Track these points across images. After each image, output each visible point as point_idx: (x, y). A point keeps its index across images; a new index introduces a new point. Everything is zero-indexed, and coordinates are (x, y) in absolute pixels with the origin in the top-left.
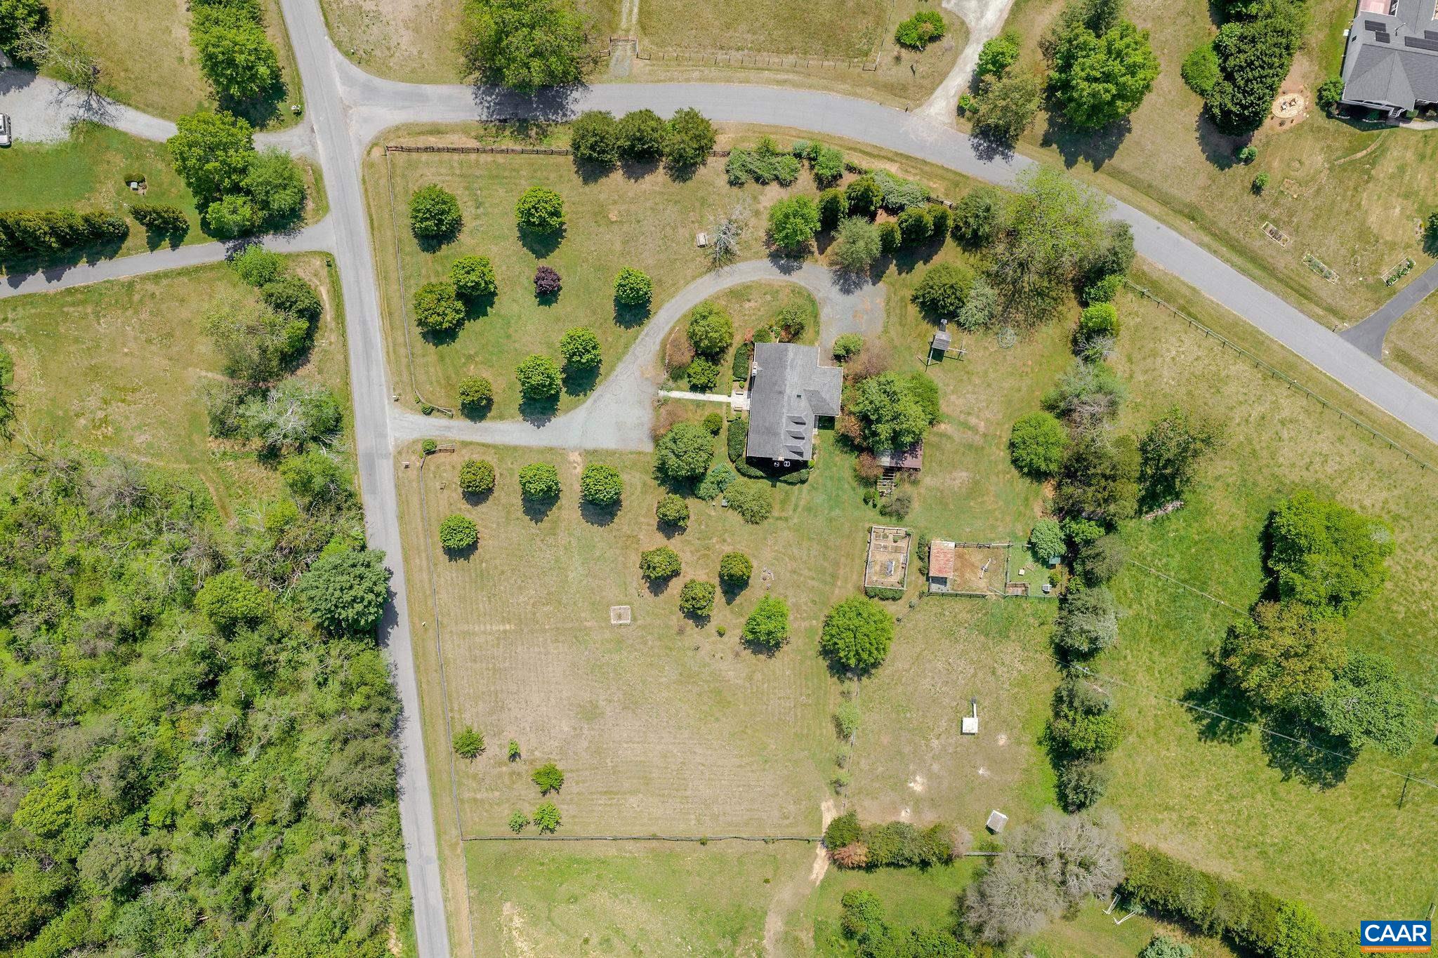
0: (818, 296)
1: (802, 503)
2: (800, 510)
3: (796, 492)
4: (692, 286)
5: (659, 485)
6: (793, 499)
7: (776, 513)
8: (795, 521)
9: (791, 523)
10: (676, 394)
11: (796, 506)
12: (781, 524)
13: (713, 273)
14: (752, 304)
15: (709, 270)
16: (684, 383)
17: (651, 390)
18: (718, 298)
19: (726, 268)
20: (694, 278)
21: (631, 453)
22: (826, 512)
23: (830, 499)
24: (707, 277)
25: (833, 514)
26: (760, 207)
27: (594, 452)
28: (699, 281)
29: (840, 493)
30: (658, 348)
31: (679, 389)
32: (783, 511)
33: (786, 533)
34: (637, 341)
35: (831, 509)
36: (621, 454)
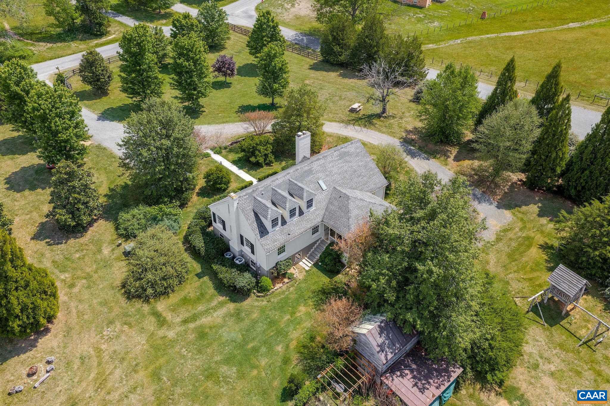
1: (205, 320)
2: (192, 326)
3: (214, 303)
6: (201, 308)
7: (161, 306)
8: (171, 334)
9: (161, 333)
11: (194, 318)
12: (150, 323)
22: (218, 358)
23: (241, 346)
25: (224, 369)
29: (263, 349)
31: (225, 157)
32: (173, 310)
33: (142, 339)
35: (228, 361)
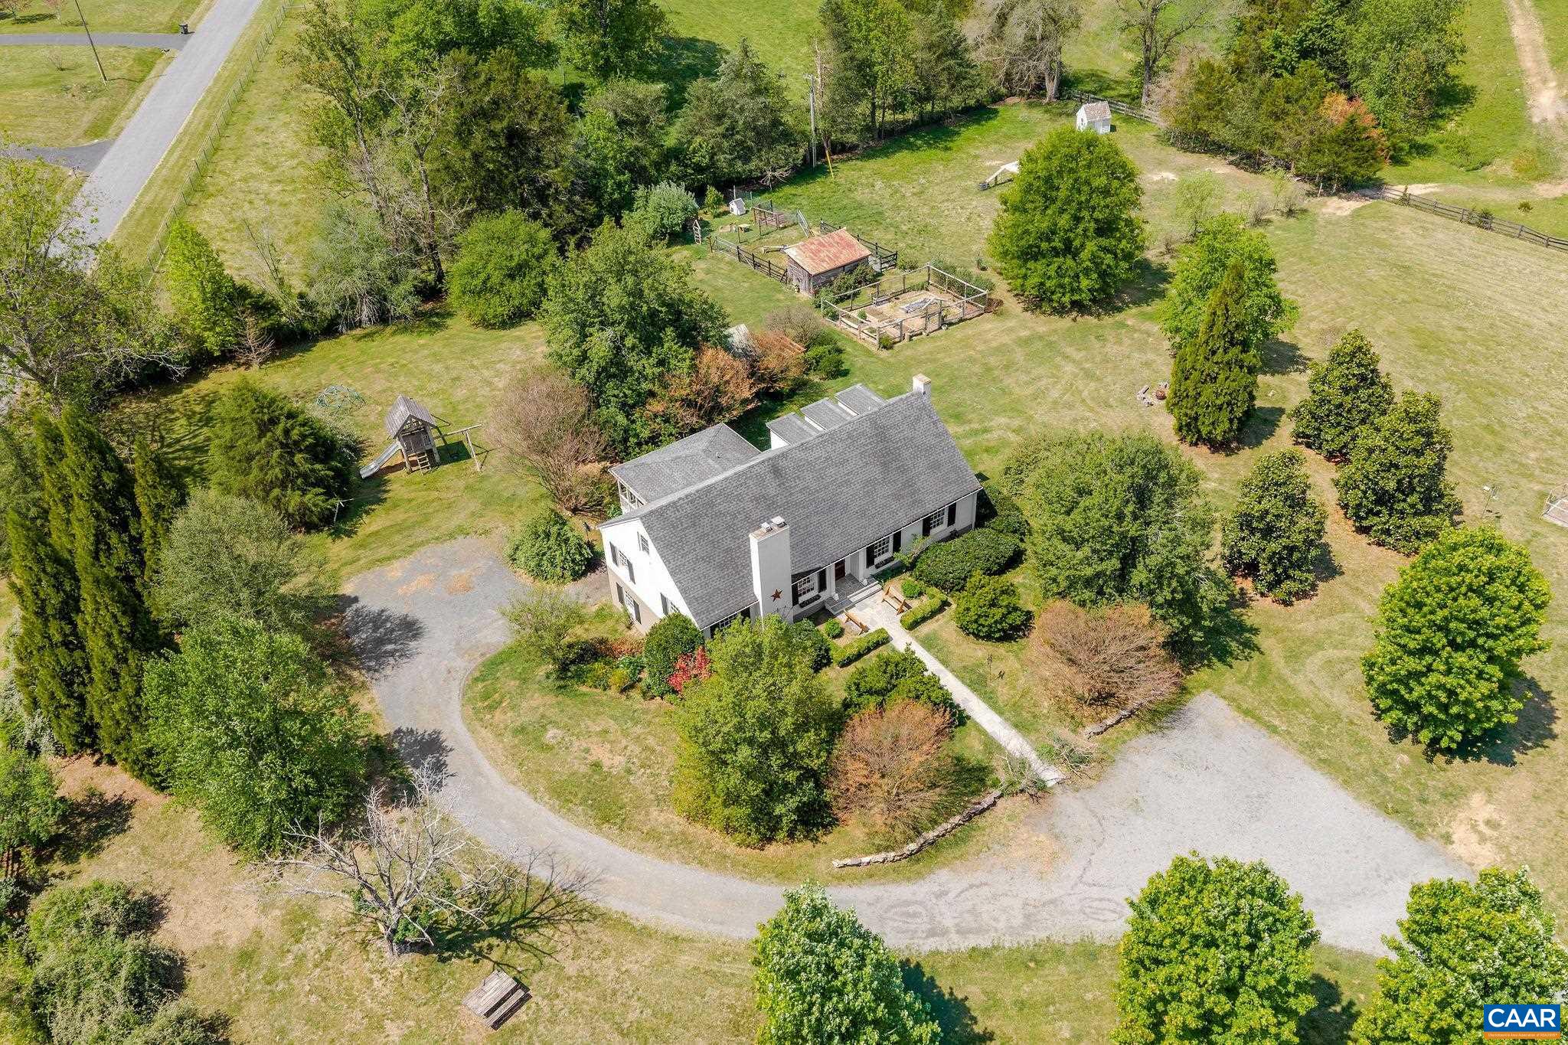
0: (465, 666)
4: (673, 922)
5: (1254, 631)
10: (1013, 742)
13: (586, 896)
14: (601, 753)
15: (585, 914)
16: (970, 747)
17: (1067, 803)
18: (653, 835)
19: (542, 874)
20: (643, 934)
21: (1273, 730)
24: (613, 904)
26: (270, 925)
27: (1395, 810)
28: (642, 914)
30: (943, 875)
31: (991, 745)
34: (985, 943)
36: (1308, 748)
